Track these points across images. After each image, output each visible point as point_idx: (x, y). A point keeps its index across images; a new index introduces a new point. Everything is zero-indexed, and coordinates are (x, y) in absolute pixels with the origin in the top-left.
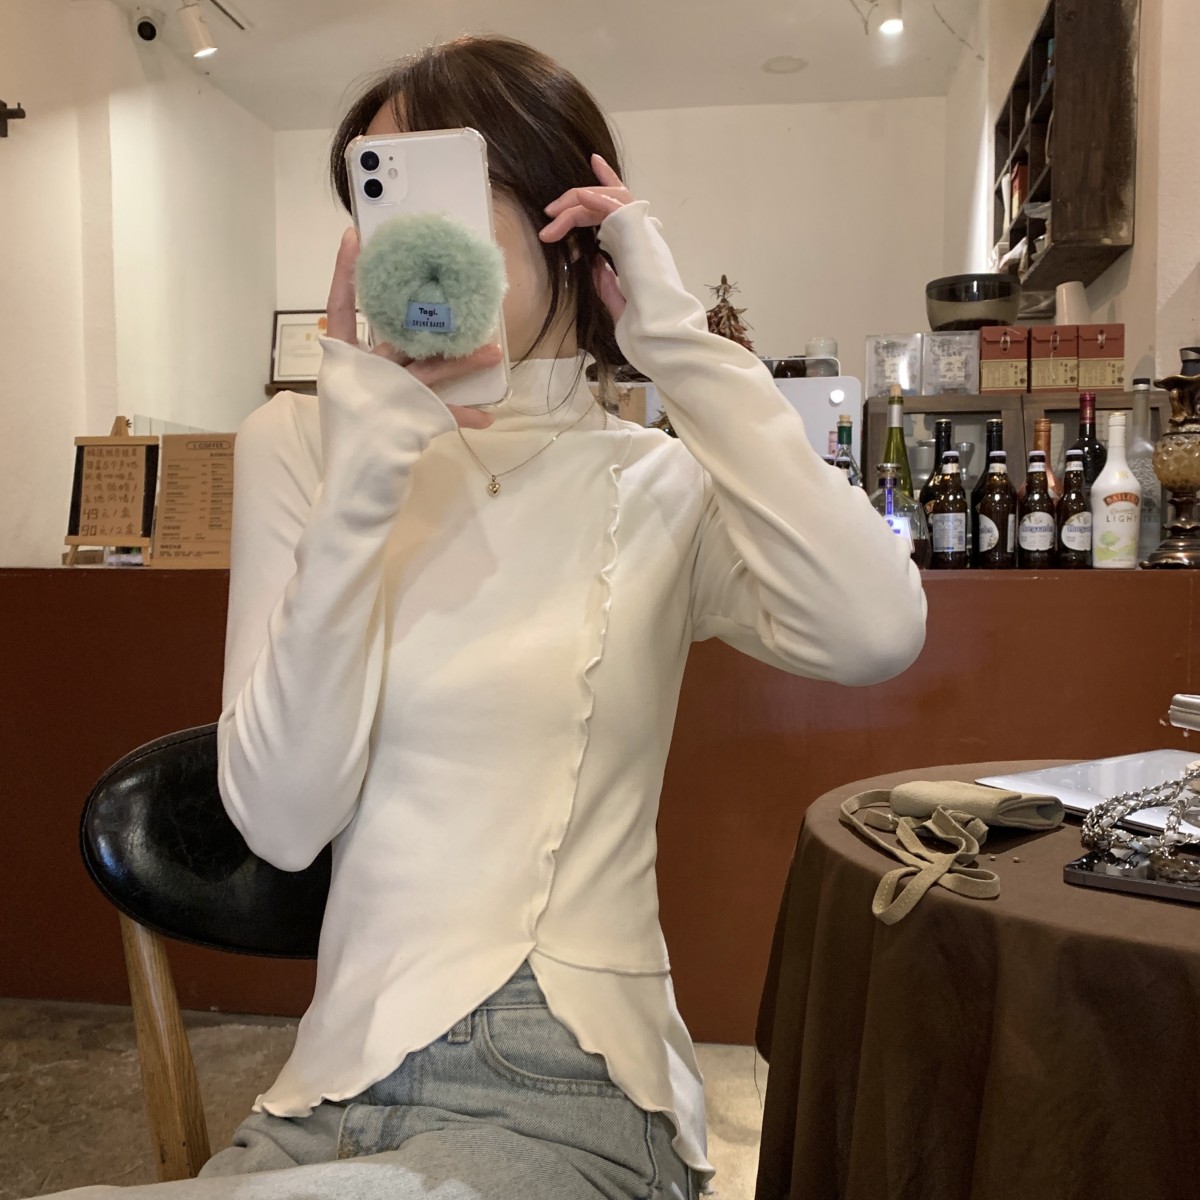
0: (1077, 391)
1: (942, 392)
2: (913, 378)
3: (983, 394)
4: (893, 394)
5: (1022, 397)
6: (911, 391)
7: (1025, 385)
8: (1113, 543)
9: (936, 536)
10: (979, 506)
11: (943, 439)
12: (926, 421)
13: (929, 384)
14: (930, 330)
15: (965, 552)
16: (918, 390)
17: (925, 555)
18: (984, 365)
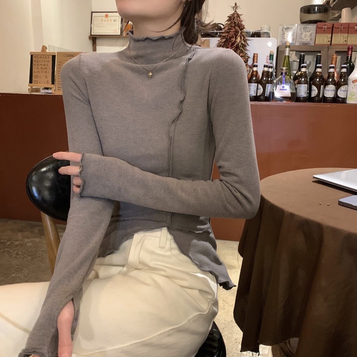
0: (347, 45)
1: (302, 44)
2: (293, 39)
3: (315, 45)
4: (287, 44)
5: (328, 47)
6: (292, 43)
7: (330, 43)
8: (353, 96)
9: (298, 91)
10: (312, 82)
11: (302, 60)
12: (296, 53)
13: (298, 41)
14: (300, 23)
15: (306, 97)
16: (295, 43)
17: (294, 97)
18: (317, 36)
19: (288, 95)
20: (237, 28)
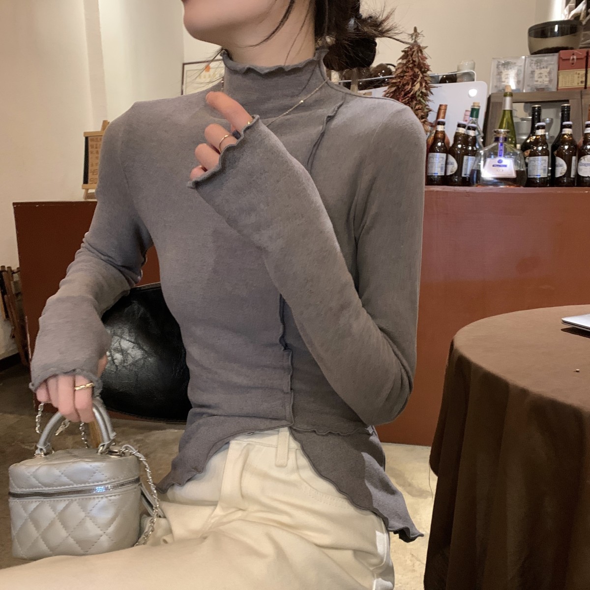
1: (535, 90)
2: (518, 82)
3: (559, 91)
4: (506, 91)
5: (581, 92)
6: (517, 89)
7: (584, 84)
9: (530, 168)
10: (555, 153)
11: (536, 117)
12: (525, 106)
13: (528, 86)
14: (528, 53)
15: (547, 178)
16: (521, 89)
17: (523, 179)
18: (560, 74)
19: (509, 175)
20: (417, 70)
